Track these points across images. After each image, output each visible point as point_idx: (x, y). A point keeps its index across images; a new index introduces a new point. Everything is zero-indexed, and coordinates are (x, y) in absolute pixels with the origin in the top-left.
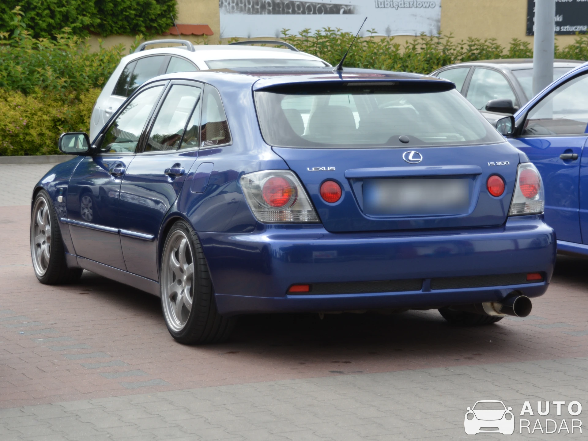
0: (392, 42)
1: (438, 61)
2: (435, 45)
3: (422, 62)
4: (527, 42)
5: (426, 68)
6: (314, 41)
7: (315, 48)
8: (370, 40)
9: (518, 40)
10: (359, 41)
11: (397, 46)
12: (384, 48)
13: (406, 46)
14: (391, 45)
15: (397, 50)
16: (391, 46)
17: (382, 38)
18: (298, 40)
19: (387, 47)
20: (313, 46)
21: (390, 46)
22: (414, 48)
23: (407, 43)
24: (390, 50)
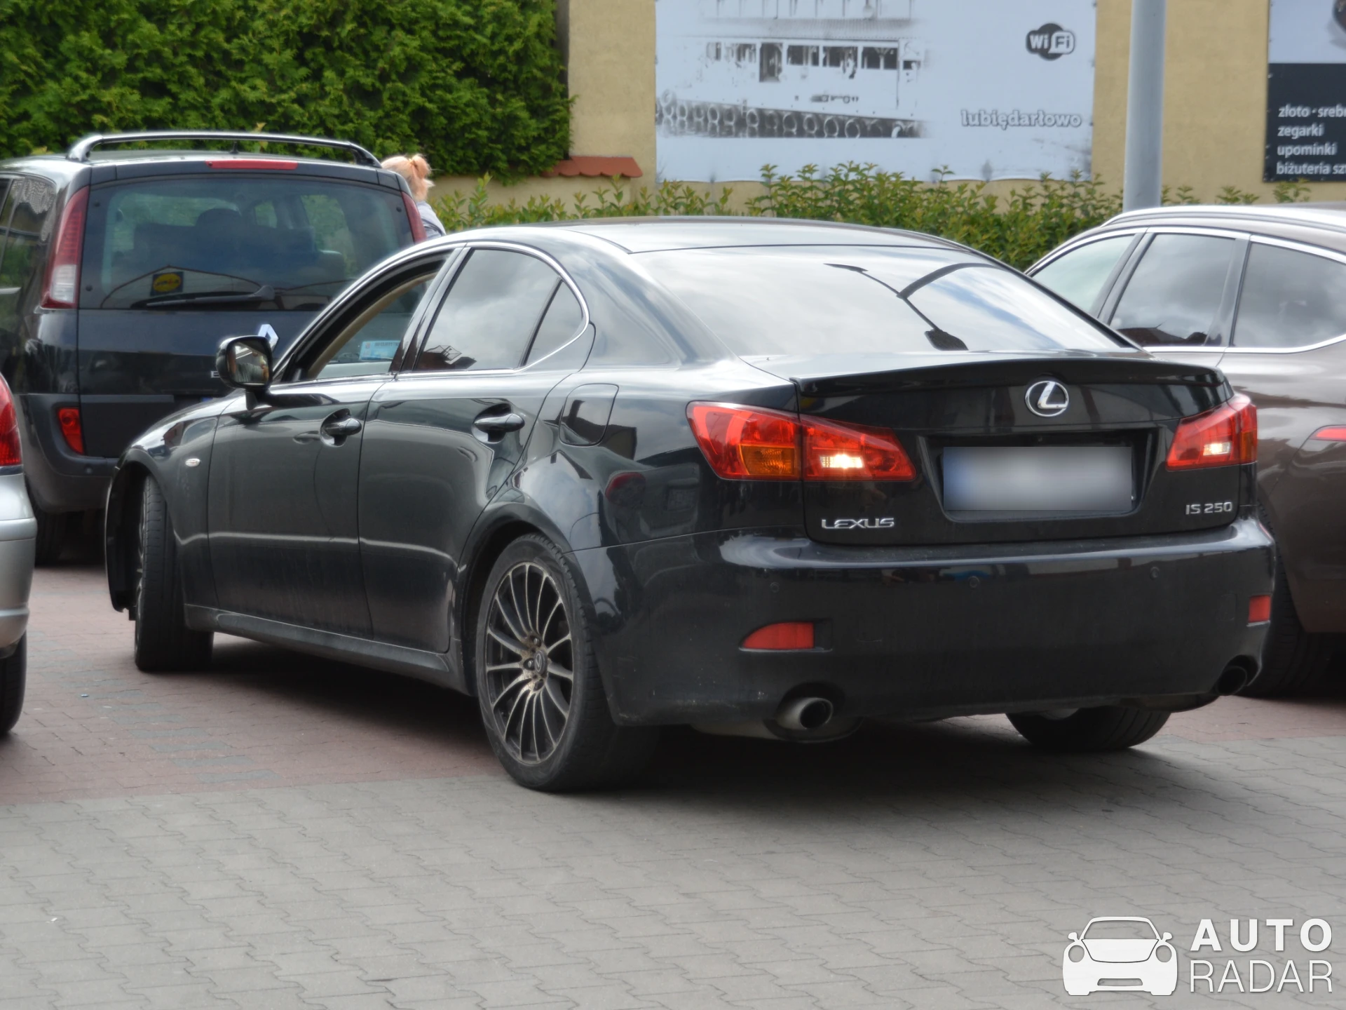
0: (981, 192)
1: (1071, 229)
2: (1070, 198)
3: (1036, 231)
4: (1252, 195)
5: (1042, 244)
6: (827, 189)
7: (828, 202)
8: (940, 187)
9: (1235, 191)
10: (916, 188)
11: (991, 201)
12: (966, 204)
13: (1010, 200)
14: (979, 196)
15: (993, 207)
16: (980, 200)
17: (960, 184)
18: (796, 187)
19: (972, 202)
20: (826, 198)
21: (977, 200)
22: (1027, 206)
23: (1013, 193)
24: (978, 207)
